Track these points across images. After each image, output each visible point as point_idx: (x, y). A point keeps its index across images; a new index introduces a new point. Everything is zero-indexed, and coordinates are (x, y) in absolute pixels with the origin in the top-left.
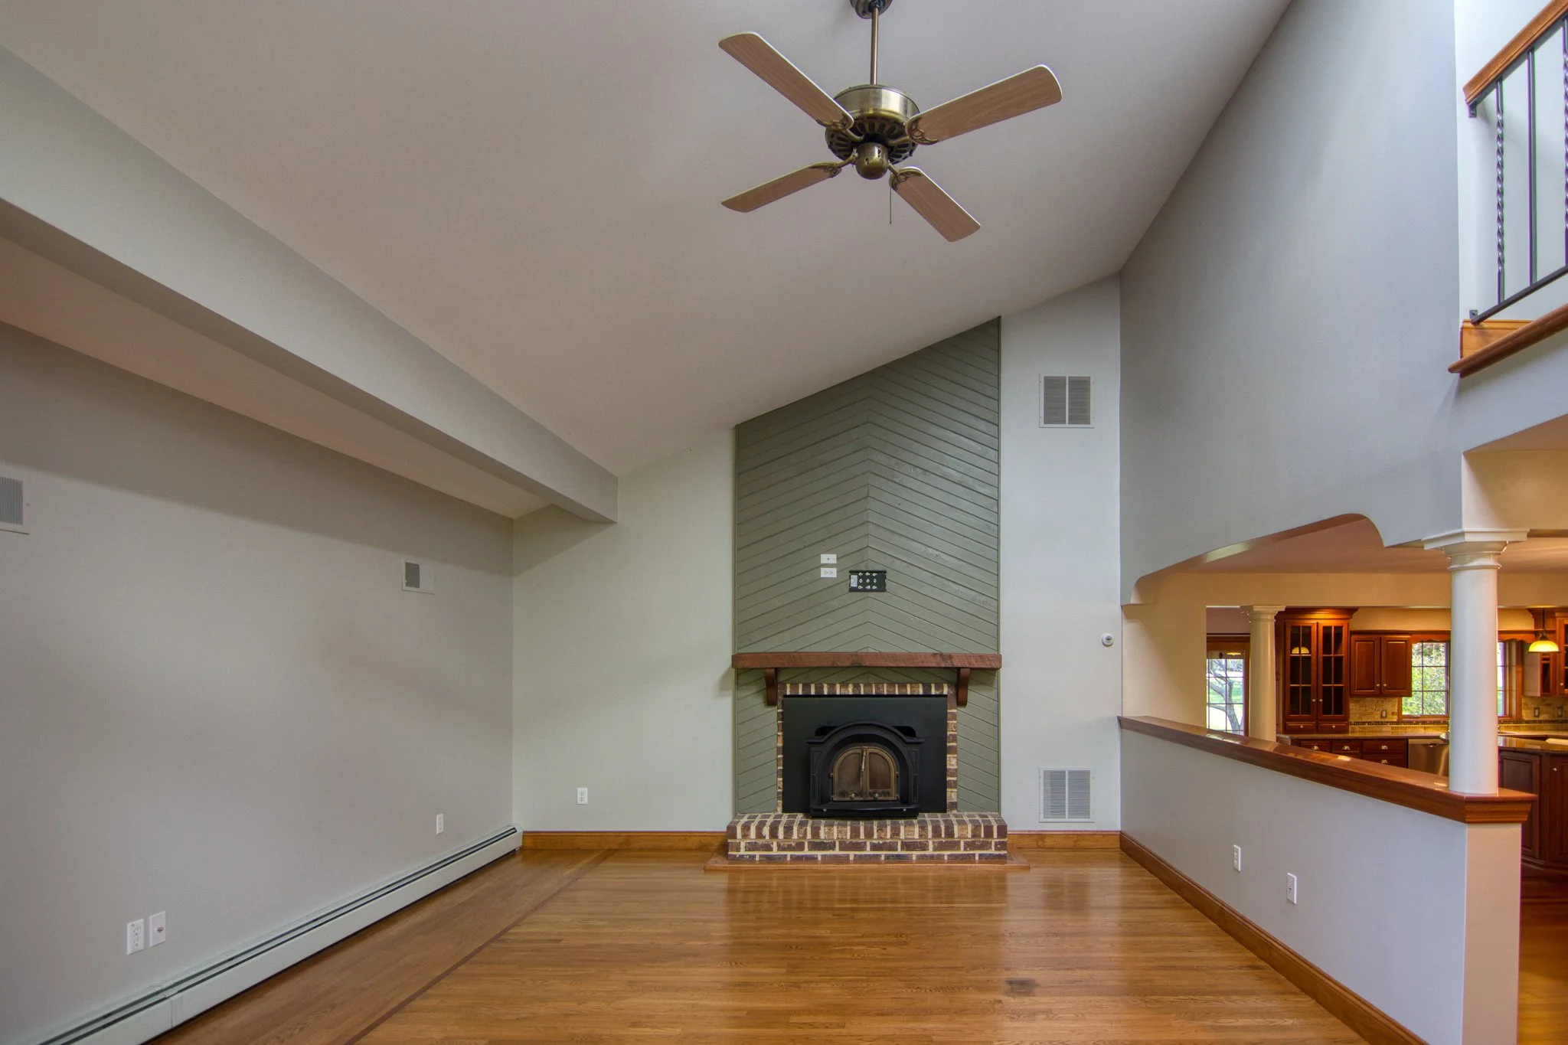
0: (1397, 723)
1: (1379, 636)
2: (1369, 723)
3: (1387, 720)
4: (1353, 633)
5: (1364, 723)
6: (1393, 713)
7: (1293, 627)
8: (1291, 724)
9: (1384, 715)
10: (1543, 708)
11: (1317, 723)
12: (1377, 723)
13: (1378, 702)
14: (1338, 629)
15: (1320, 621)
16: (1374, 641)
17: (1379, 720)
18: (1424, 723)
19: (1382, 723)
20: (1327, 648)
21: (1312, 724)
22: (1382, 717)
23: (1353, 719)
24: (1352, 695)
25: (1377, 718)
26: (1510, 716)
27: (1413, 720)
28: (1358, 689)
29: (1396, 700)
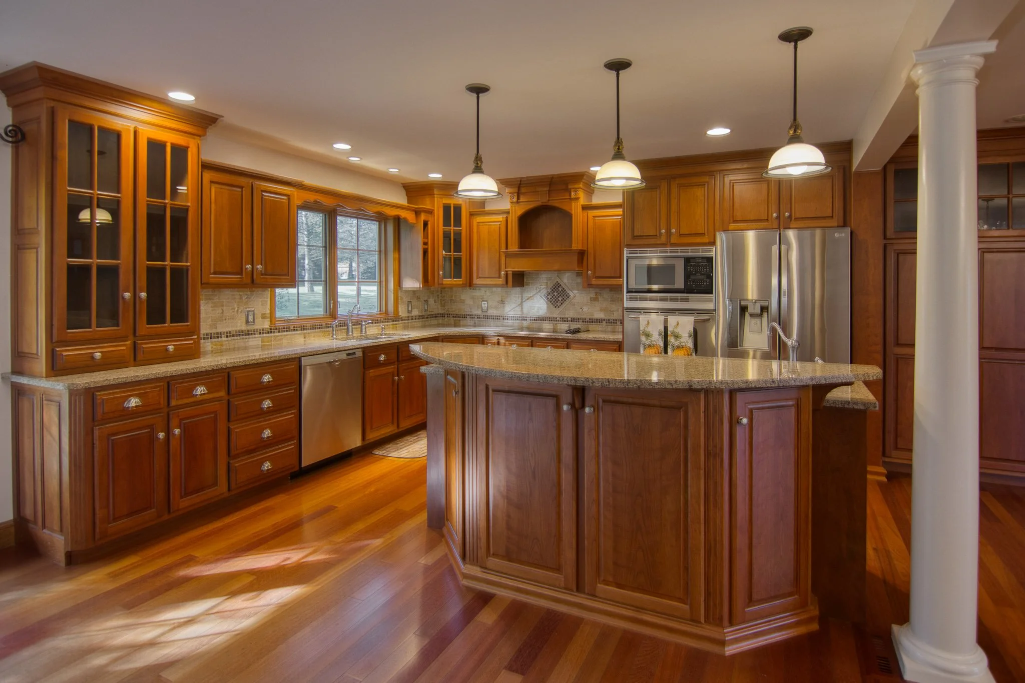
0: (271, 331)
1: (250, 181)
2: (228, 334)
3: (256, 327)
4: (206, 166)
5: (218, 336)
6: (264, 316)
7: (75, 125)
8: (69, 352)
9: (251, 318)
10: (415, 302)
11: (135, 343)
12: (240, 334)
13: (241, 298)
14: (180, 152)
15: (141, 128)
16: (242, 187)
17: (244, 327)
18: (303, 328)
19: (249, 333)
20: (156, 186)
21: (123, 347)
22: (247, 322)
23: (204, 329)
24: (206, 285)
25: (241, 325)
26: (387, 313)
27: (290, 327)
28: (215, 273)
29: (268, 293)
